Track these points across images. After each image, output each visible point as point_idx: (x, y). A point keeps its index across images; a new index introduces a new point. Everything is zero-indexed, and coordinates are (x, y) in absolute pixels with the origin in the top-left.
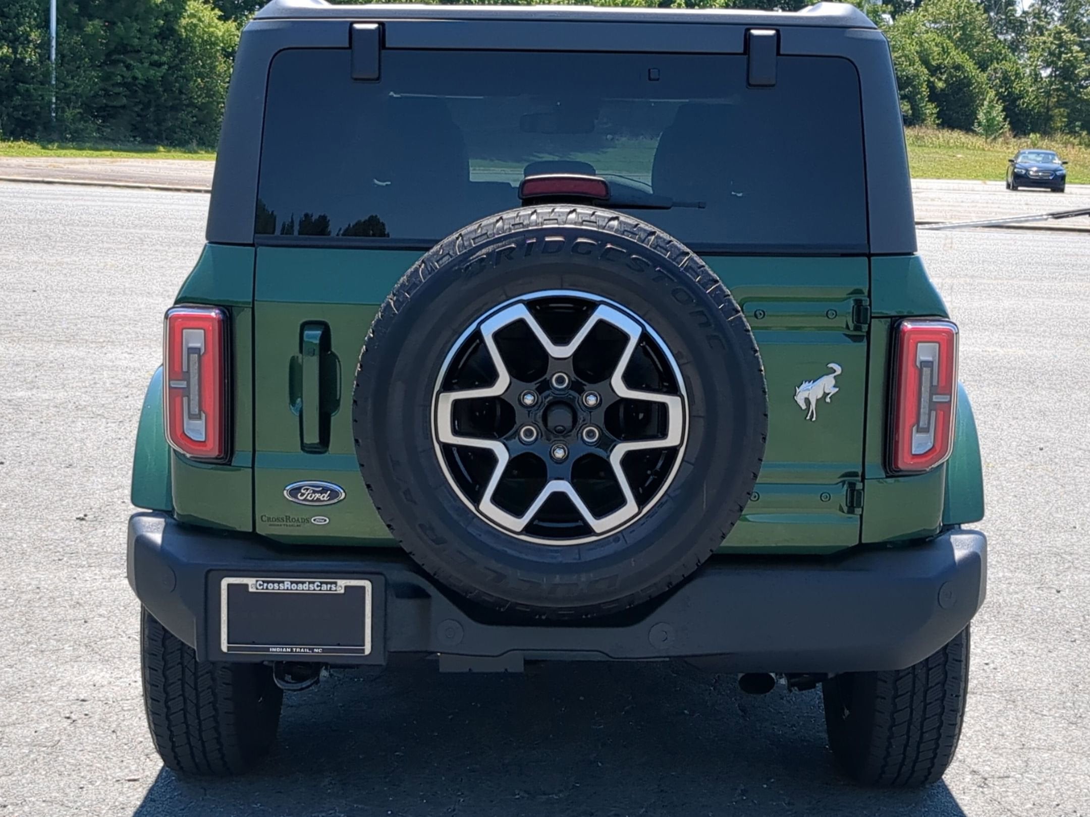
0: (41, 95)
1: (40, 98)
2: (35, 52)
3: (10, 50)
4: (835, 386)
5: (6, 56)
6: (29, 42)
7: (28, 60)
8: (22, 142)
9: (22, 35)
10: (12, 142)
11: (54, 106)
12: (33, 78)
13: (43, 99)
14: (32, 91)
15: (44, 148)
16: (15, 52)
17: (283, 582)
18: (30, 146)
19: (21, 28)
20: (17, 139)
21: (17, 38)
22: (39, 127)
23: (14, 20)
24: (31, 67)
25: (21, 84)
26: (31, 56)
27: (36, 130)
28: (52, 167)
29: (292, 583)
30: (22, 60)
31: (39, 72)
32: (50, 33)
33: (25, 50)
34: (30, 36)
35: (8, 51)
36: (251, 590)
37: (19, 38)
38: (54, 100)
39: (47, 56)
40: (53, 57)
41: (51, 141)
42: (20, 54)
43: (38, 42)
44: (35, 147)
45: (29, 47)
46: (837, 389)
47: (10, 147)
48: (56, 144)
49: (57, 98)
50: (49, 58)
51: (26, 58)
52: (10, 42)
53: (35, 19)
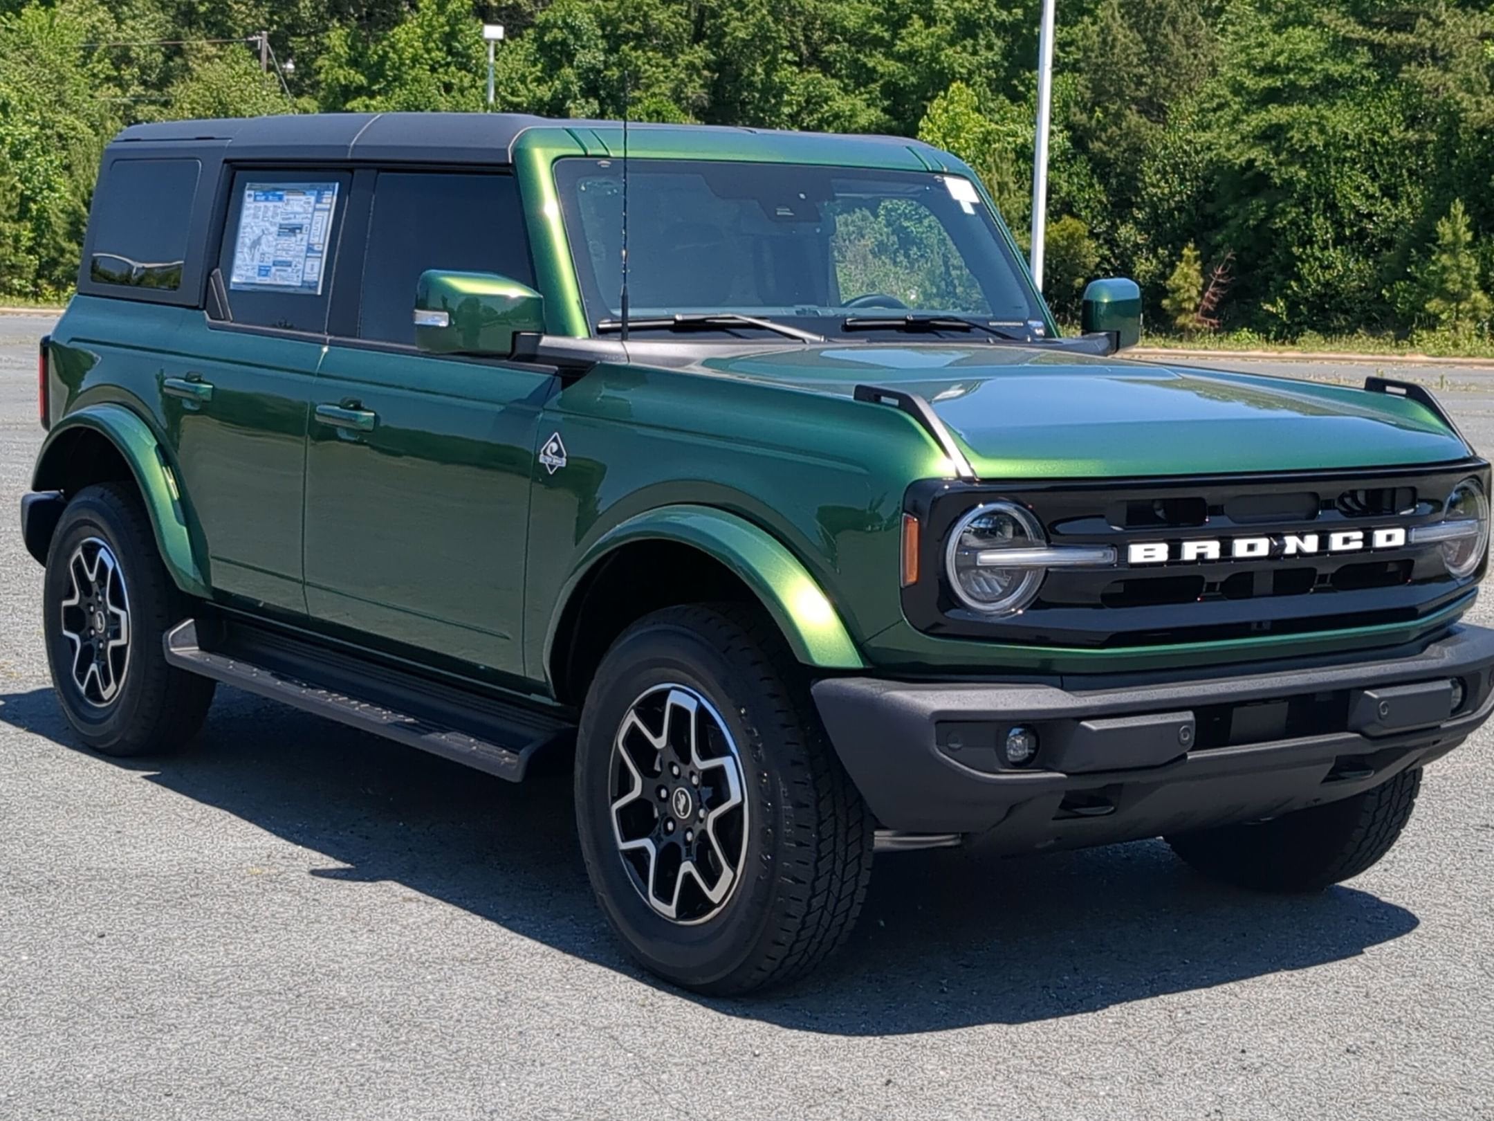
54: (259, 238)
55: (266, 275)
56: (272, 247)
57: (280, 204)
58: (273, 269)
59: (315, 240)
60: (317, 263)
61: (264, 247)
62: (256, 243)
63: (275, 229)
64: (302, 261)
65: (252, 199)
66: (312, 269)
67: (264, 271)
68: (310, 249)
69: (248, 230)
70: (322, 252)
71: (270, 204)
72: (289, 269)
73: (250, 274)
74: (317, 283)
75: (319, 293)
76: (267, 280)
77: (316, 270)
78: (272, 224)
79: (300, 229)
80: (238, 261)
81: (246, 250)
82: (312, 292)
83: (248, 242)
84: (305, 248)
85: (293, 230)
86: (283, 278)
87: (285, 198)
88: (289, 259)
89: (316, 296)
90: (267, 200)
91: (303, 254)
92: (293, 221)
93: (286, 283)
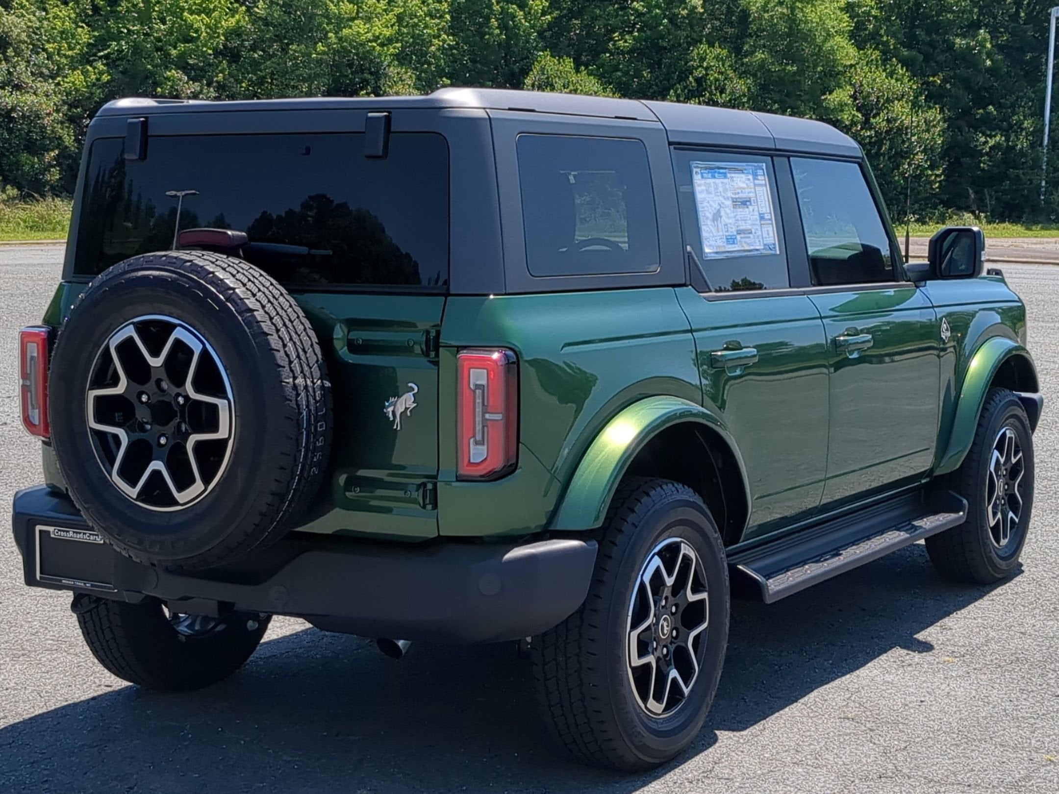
0: (1029, 180)
1: (1029, 182)
2: (1027, 139)
3: (1003, 138)
4: (414, 402)
5: (999, 143)
6: (1022, 129)
7: (1019, 146)
8: (1007, 223)
9: (1015, 124)
10: (998, 224)
11: (1043, 189)
12: (1023, 163)
13: (1031, 183)
14: (1022, 176)
15: (1027, 229)
16: (1007, 140)
17: (69, 532)
18: (1015, 228)
19: (1016, 117)
20: (1002, 221)
21: (1011, 127)
22: (1026, 210)
23: (1009, 110)
24: (1022, 153)
25: (1011, 170)
26: (1022, 143)
27: (1024, 212)
28: (1013, 247)
29: (74, 532)
30: (1014, 147)
31: (1029, 158)
32: (1043, 120)
33: (1017, 138)
34: (1023, 123)
35: (1000, 140)
36: (52, 536)
37: (1013, 127)
38: (1043, 183)
39: (1039, 143)
40: (1046, 142)
41: (1036, 223)
42: (1012, 141)
43: (1031, 129)
44: (1019, 228)
45: (1021, 135)
46: (415, 405)
47: (995, 228)
48: (1040, 226)
49: (1046, 183)
50: (1041, 145)
51: (1017, 145)
52: (1005, 131)
53: (1030, 108)
54: (719, 211)
55: (734, 243)
56: (731, 217)
57: (726, 181)
58: (738, 237)
59: (763, 210)
60: (770, 229)
61: (725, 219)
62: (717, 216)
63: (729, 203)
64: (758, 227)
65: (699, 176)
66: (768, 234)
67: (731, 240)
68: (762, 218)
69: (705, 204)
70: (771, 220)
71: (718, 181)
72: (751, 236)
73: (719, 243)
74: (774, 244)
75: (778, 253)
76: (736, 248)
77: (771, 234)
78: (727, 199)
79: (750, 201)
80: (705, 234)
81: (709, 223)
82: (773, 252)
83: (710, 216)
84: (758, 217)
85: (745, 203)
86: (749, 244)
87: (728, 175)
88: (749, 227)
89: (776, 255)
90: (714, 177)
91: (758, 222)
92: (741, 195)
93: (752, 248)
